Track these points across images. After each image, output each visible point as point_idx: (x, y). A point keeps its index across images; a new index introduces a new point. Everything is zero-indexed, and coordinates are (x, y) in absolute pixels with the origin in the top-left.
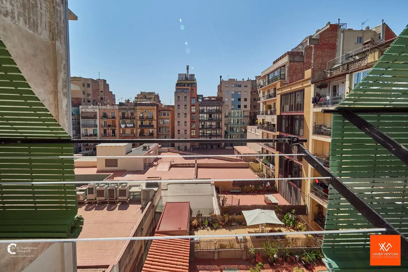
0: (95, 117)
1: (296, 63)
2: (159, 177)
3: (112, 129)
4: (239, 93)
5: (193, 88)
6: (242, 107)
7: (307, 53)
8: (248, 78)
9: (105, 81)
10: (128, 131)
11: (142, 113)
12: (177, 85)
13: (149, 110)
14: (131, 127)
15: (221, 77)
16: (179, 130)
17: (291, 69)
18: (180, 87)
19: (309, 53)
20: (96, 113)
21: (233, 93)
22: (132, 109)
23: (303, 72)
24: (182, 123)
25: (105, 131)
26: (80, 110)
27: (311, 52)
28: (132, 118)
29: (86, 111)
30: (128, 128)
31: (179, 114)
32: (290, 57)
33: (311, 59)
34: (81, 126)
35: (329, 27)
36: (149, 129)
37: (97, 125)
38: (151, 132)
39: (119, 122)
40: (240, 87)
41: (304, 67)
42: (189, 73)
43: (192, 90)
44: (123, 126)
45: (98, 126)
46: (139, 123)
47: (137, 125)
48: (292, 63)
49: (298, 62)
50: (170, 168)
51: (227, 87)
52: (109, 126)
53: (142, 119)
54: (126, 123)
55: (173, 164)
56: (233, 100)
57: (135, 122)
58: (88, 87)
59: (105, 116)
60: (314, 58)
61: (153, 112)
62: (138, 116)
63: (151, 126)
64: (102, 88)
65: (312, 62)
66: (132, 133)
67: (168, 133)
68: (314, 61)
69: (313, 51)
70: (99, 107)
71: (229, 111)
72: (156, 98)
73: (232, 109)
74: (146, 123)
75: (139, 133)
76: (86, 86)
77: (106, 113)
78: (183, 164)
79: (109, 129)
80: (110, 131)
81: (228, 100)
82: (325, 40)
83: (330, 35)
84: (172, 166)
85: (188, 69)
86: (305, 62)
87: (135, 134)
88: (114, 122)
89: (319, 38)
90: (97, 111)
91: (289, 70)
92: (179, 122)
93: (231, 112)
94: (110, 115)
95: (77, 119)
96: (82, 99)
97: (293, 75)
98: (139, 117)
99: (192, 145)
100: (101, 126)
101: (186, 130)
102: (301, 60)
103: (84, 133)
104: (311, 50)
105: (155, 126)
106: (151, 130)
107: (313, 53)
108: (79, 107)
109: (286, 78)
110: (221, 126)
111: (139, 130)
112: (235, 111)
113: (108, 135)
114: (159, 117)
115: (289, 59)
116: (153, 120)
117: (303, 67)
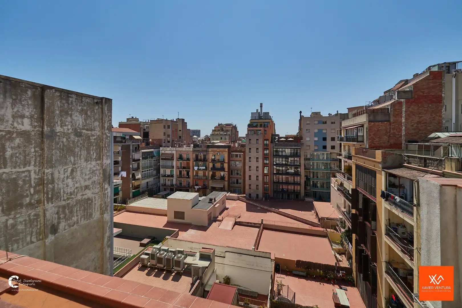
0: (172, 159)
1: (377, 124)
2: (213, 249)
3: (186, 171)
4: (324, 131)
5: (266, 129)
6: (329, 148)
7: (395, 110)
8: (337, 111)
9: (183, 120)
10: (201, 173)
11: (214, 155)
12: (249, 126)
13: (221, 153)
14: (203, 170)
15: (301, 112)
16: (250, 176)
17: (371, 131)
18: (252, 128)
19: (398, 110)
20: (173, 154)
21: (316, 131)
22: (204, 151)
23: (389, 133)
24: (254, 168)
25: (180, 172)
26: (161, 152)
27: (400, 108)
28: (205, 160)
29: (165, 153)
30: (201, 171)
31: (250, 158)
32: (369, 116)
33: (401, 117)
34: (161, 167)
35: (428, 74)
36: (221, 172)
37: (173, 166)
38: (222, 176)
39: (193, 163)
40: (325, 124)
41: (390, 128)
42: (263, 111)
43: (265, 131)
44: (196, 168)
45: (175, 167)
46: (211, 165)
47: (209, 167)
48: (373, 123)
49: (382, 121)
50: (234, 226)
51: (309, 124)
52: (184, 168)
53: (213, 161)
54: (199, 165)
55: (237, 222)
56: (316, 139)
57: (207, 164)
58: (168, 128)
59: (181, 158)
60: (405, 116)
61: (225, 155)
62: (210, 159)
63: (223, 169)
64: (180, 127)
65: (403, 121)
66: (204, 175)
67: (240, 177)
68: (406, 119)
69: (404, 106)
70: (176, 149)
71: (310, 153)
72: (234, 130)
73: (315, 150)
74: (218, 165)
75: (211, 176)
76: (166, 127)
77: (182, 155)
78: (248, 223)
79: (184, 171)
80: (184, 172)
81: (309, 139)
82: (423, 92)
83: (432, 85)
84: (236, 223)
85: (261, 106)
86: (392, 121)
87: (207, 177)
88: (188, 164)
89: (413, 90)
90: (174, 152)
91: (368, 132)
92: (250, 167)
93: (313, 154)
94: (185, 156)
95: (158, 160)
96: (163, 140)
97: (374, 137)
98: (212, 159)
99: (265, 193)
100: (178, 168)
101: (257, 176)
102: (387, 118)
103: (163, 174)
104: (401, 106)
105: (226, 170)
106: (222, 173)
107: (404, 109)
108: (160, 148)
109: (365, 141)
110: (300, 172)
111: (211, 173)
112: (319, 153)
113: (183, 177)
114: (231, 159)
115: (368, 119)
116: (225, 163)
117: (388, 127)
